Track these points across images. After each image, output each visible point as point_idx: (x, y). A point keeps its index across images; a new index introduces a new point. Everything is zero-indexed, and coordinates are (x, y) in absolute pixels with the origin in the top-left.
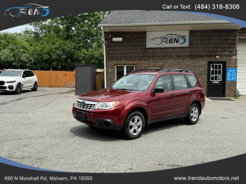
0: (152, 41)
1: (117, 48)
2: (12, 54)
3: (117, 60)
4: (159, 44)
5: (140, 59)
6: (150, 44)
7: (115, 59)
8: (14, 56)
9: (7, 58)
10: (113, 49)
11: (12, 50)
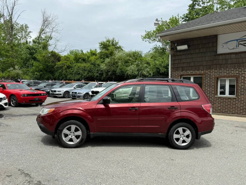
0: (225, 45)
1: (183, 57)
2: (136, 69)
3: (182, 70)
4: (233, 49)
5: (209, 67)
6: (222, 49)
7: (181, 69)
8: (138, 70)
9: (132, 72)
10: (179, 58)
11: (138, 65)
